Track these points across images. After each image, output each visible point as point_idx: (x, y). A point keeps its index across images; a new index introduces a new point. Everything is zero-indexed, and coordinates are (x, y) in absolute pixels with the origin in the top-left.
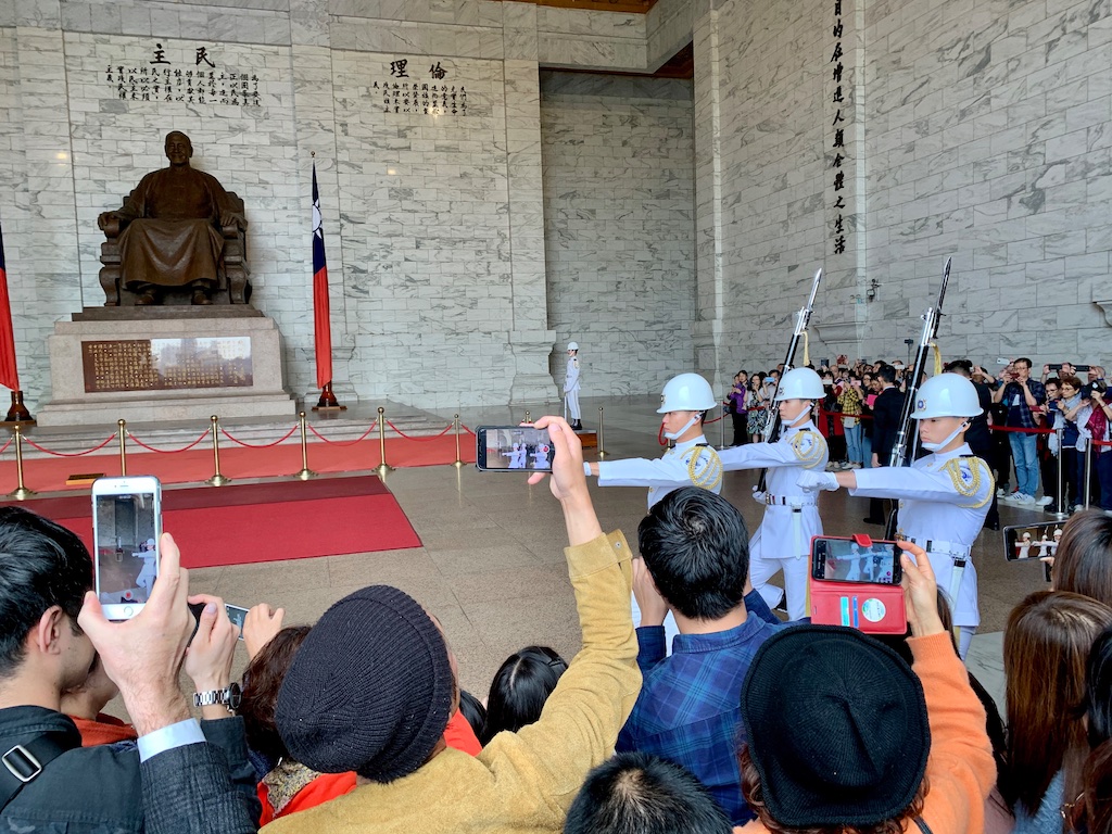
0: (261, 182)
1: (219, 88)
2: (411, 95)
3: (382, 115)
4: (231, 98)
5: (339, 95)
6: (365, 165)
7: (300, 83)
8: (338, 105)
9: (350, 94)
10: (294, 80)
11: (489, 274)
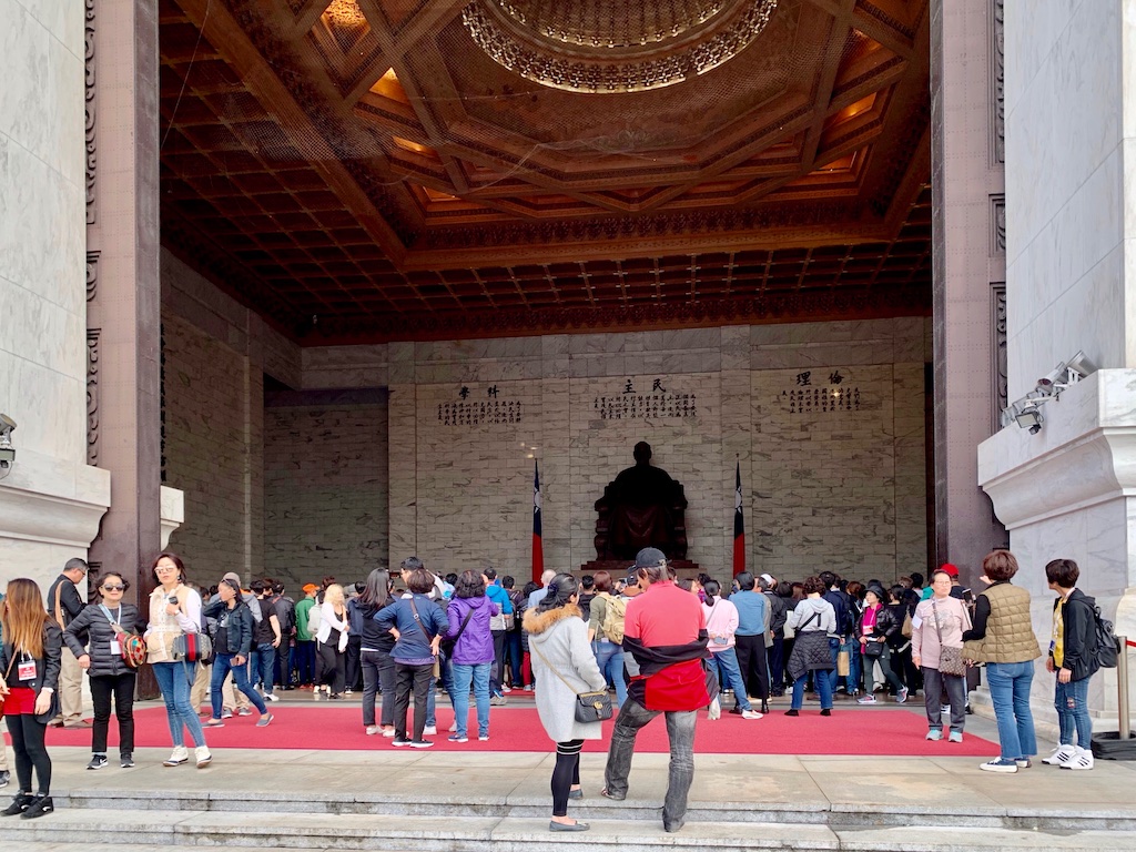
0: (694, 470)
1: (667, 406)
2: (813, 398)
3: (788, 416)
4: (675, 412)
5: (755, 403)
6: (773, 454)
7: (726, 397)
8: (754, 411)
9: (763, 401)
10: (722, 396)
11: (875, 534)
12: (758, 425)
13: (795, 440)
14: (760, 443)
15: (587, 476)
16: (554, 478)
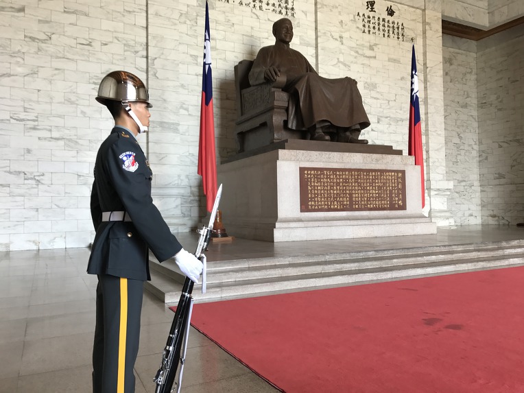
2: (377, 24)
3: (361, 34)
4: (278, 9)
6: (352, 65)
7: (320, 5)
8: (339, 25)
9: (345, 18)
12: (341, 37)
13: (366, 57)
14: (343, 54)
15: (195, 57)
16: (161, 52)
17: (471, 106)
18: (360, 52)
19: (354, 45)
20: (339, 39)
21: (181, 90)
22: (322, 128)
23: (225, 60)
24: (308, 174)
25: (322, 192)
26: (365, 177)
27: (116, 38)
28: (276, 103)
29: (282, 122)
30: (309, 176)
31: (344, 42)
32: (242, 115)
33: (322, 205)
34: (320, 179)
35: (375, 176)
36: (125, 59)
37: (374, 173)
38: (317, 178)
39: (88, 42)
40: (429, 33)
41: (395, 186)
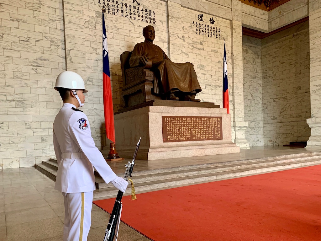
2: (204, 28)
3: (195, 35)
4: (145, 19)
6: (190, 54)
7: (171, 17)
9: (185, 25)
12: (183, 37)
13: (198, 49)
14: (185, 47)
15: (95, 49)
16: (74, 46)
17: (258, 77)
18: (195, 46)
19: (192, 42)
20: (182, 38)
21: (87, 70)
22: (174, 93)
23: (114, 51)
24: (167, 120)
25: (175, 130)
26: (199, 121)
27: (45, 36)
28: (147, 78)
29: (151, 89)
30: (167, 121)
31: (185, 40)
32: (126, 85)
33: (175, 138)
34: (174, 123)
35: (205, 120)
36: (51, 50)
37: (204, 119)
38: (172, 123)
39: (27, 40)
40: (234, 34)
41: (216, 126)
